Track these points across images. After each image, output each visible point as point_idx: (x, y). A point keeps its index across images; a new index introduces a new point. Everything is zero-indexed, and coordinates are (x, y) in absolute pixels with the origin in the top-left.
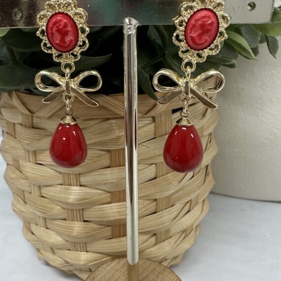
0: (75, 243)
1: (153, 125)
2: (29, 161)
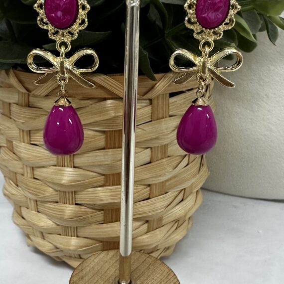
0: (66, 227)
1: (150, 107)
2: (24, 142)
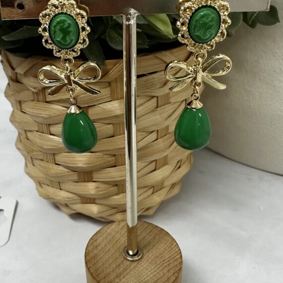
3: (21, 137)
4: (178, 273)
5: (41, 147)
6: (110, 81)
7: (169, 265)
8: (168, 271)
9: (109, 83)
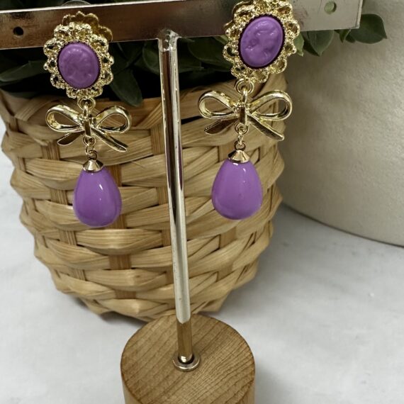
3: (28, 208)
4: (249, 387)
5: (56, 223)
6: (150, 127)
7: (236, 375)
8: (235, 385)
9: (149, 131)
